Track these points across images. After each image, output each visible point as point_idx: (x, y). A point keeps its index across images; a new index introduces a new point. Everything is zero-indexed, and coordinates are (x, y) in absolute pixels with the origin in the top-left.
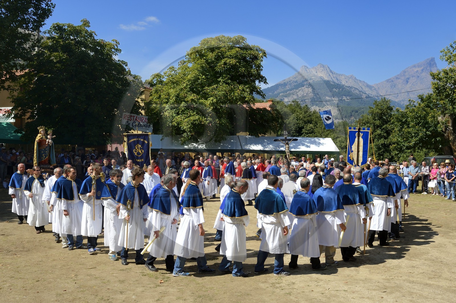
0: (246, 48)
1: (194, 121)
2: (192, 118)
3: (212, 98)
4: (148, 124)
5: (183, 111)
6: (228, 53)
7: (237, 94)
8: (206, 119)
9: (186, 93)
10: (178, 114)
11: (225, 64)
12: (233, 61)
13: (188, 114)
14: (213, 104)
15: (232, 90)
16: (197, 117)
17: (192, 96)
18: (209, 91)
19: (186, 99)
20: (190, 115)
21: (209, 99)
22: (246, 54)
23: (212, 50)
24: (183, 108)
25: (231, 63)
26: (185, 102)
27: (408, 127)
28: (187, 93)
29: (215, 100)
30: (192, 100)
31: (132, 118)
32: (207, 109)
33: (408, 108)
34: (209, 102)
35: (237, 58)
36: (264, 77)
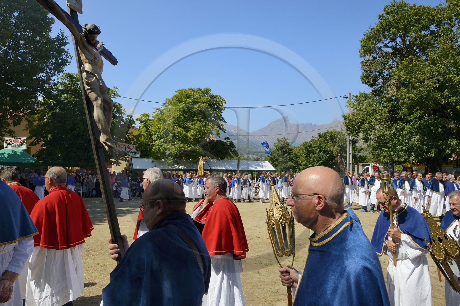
0: (212, 96)
1: (180, 147)
2: (177, 145)
3: (192, 131)
4: (137, 151)
5: (170, 140)
6: (200, 100)
7: (208, 129)
8: (189, 146)
10: (165, 143)
11: (199, 107)
12: (205, 105)
13: (174, 142)
14: (193, 135)
15: (205, 126)
16: (182, 145)
17: (178, 130)
18: (190, 126)
19: (173, 132)
20: (176, 143)
21: (191, 132)
22: (213, 100)
23: (188, 96)
26: (172, 133)
28: (174, 127)
29: (195, 132)
30: (179, 132)
31: (125, 146)
32: (189, 139)
33: (311, 142)
34: (190, 134)
35: (207, 103)
36: (223, 118)
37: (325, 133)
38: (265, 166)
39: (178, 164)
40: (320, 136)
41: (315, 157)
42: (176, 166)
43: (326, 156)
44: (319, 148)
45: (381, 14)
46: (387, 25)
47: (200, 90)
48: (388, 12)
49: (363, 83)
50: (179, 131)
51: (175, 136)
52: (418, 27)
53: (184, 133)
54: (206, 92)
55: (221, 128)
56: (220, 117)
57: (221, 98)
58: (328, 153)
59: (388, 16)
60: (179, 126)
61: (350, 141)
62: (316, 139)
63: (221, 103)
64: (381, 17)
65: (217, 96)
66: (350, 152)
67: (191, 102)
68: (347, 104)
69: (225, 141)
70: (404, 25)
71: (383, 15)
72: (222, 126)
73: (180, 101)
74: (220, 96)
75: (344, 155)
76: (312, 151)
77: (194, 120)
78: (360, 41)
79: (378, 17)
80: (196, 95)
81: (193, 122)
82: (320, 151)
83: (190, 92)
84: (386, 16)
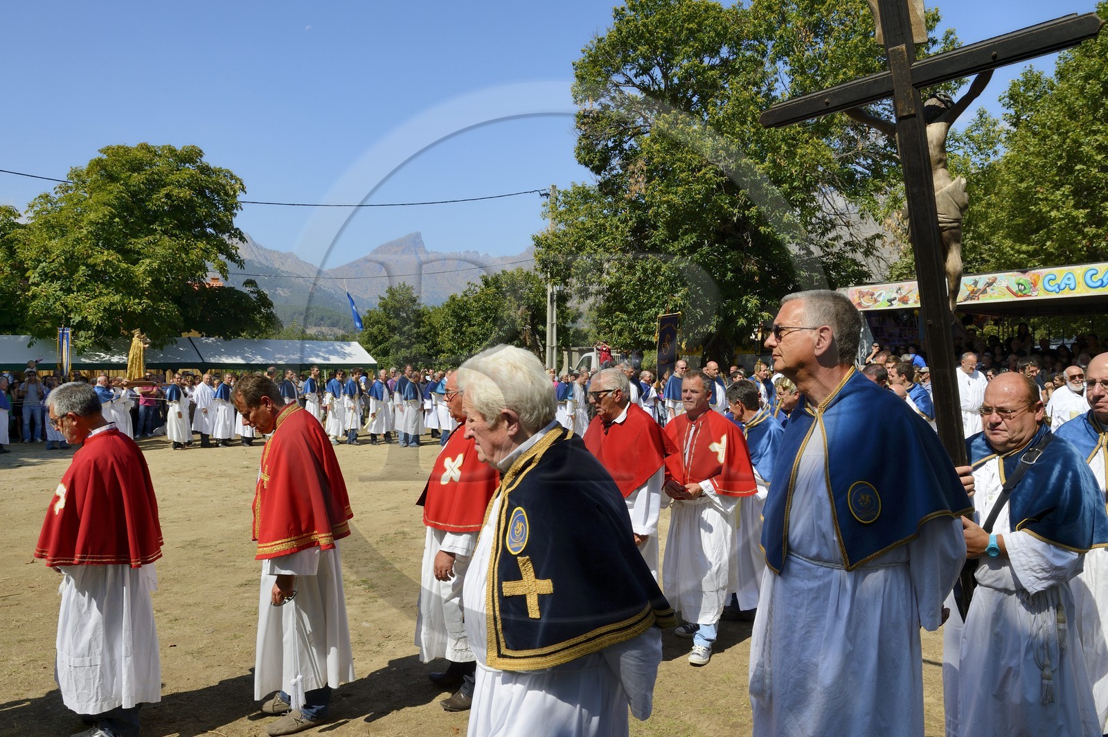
0: (205, 170)
1: (112, 304)
2: (104, 299)
3: (148, 261)
5: (82, 284)
6: (172, 177)
7: (195, 257)
8: (137, 301)
9: (90, 247)
10: (68, 291)
11: (168, 196)
12: (186, 193)
13: (94, 290)
14: (151, 272)
15: (185, 249)
16: (117, 298)
17: (103, 256)
18: (140, 246)
19: (90, 261)
20: (101, 293)
21: (143, 263)
22: (208, 181)
23: (137, 167)
24: (83, 279)
25: (181, 195)
26: (87, 266)
27: (470, 325)
28: (92, 249)
29: (155, 265)
30: (107, 262)
32: (139, 282)
33: (466, 295)
34: (141, 269)
35: (191, 188)
36: (238, 229)
37: (499, 276)
38: (350, 355)
39: (107, 349)
40: (487, 283)
41: (474, 333)
42: (103, 355)
43: (500, 330)
44: (482, 310)
45: (619, 8)
46: (630, 34)
47: (172, 151)
48: (634, 6)
49: (580, 162)
50: (107, 260)
51: (97, 275)
52: (693, 46)
53: (124, 265)
54: (191, 156)
55: (231, 257)
56: (225, 227)
57: (232, 175)
58: (505, 324)
59: (633, 13)
60: (108, 245)
61: (552, 295)
62: (478, 290)
63: (232, 188)
64: (619, 14)
65: (220, 170)
66: (552, 321)
67: (143, 183)
68: (543, 209)
69: (246, 290)
70: (665, 40)
71: (623, 9)
72: (234, 251)
73: (112, 178)
74: (228, 172)
75: (541, 327)
76: (467, 319)
77: (153, 232)
78: (574, 65)
79: (613, 14)
80: (161, 165)
81: (151, 238)
82: (486, 319)
83: (140, 155)
84: (630, 14)
